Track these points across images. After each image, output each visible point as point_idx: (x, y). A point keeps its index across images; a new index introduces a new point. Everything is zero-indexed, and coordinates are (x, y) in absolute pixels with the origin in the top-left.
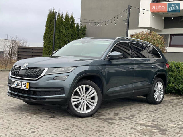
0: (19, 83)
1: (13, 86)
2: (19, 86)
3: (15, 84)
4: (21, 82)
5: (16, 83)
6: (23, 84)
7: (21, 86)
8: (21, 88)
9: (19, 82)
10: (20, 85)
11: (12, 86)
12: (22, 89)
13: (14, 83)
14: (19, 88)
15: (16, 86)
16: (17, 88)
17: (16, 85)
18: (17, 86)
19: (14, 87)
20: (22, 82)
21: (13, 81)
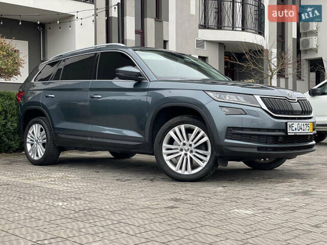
0: (300, 125)
1: (290, 132)
2: (301, 131)
3: (294, 128)
4: (303, 123)
5: (295, 125)
6: (305, 127)
7: (304, 130)
8: (303, 134)
9: (300, 123)
10: (301, 129)
11: (289, 134)
12: (305, 134)
13: (291, 126)
14: (301, 134)
15: (295, 131)
16: (297, 134)
17: (296, 129)
18: (297, 131)
19: (293, 134)
20: (305, 123)
21: (290, 123)
